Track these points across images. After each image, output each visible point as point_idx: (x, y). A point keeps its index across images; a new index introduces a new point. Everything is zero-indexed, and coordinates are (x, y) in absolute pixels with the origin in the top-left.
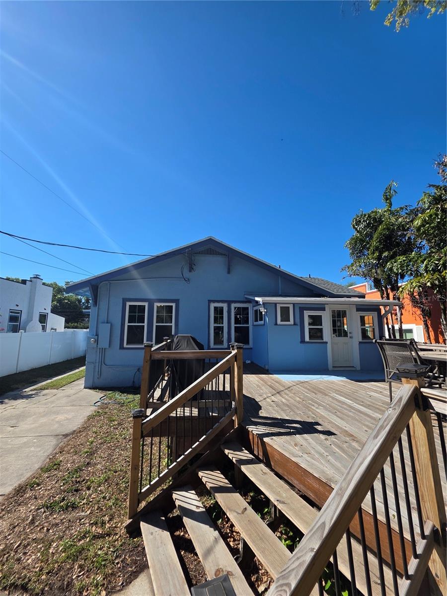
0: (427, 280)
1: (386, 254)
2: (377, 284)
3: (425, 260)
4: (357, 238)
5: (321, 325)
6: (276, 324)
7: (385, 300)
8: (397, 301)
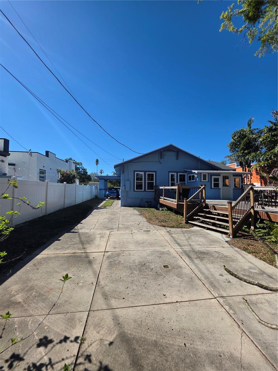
0: (262, 164)
1: (246, 151)
2: (241, 164)
3: (263, 155)
4: (233, 143)
5: (219, 182)
6: (201, 181)
7: (244, 172)
8: (249, 172)
